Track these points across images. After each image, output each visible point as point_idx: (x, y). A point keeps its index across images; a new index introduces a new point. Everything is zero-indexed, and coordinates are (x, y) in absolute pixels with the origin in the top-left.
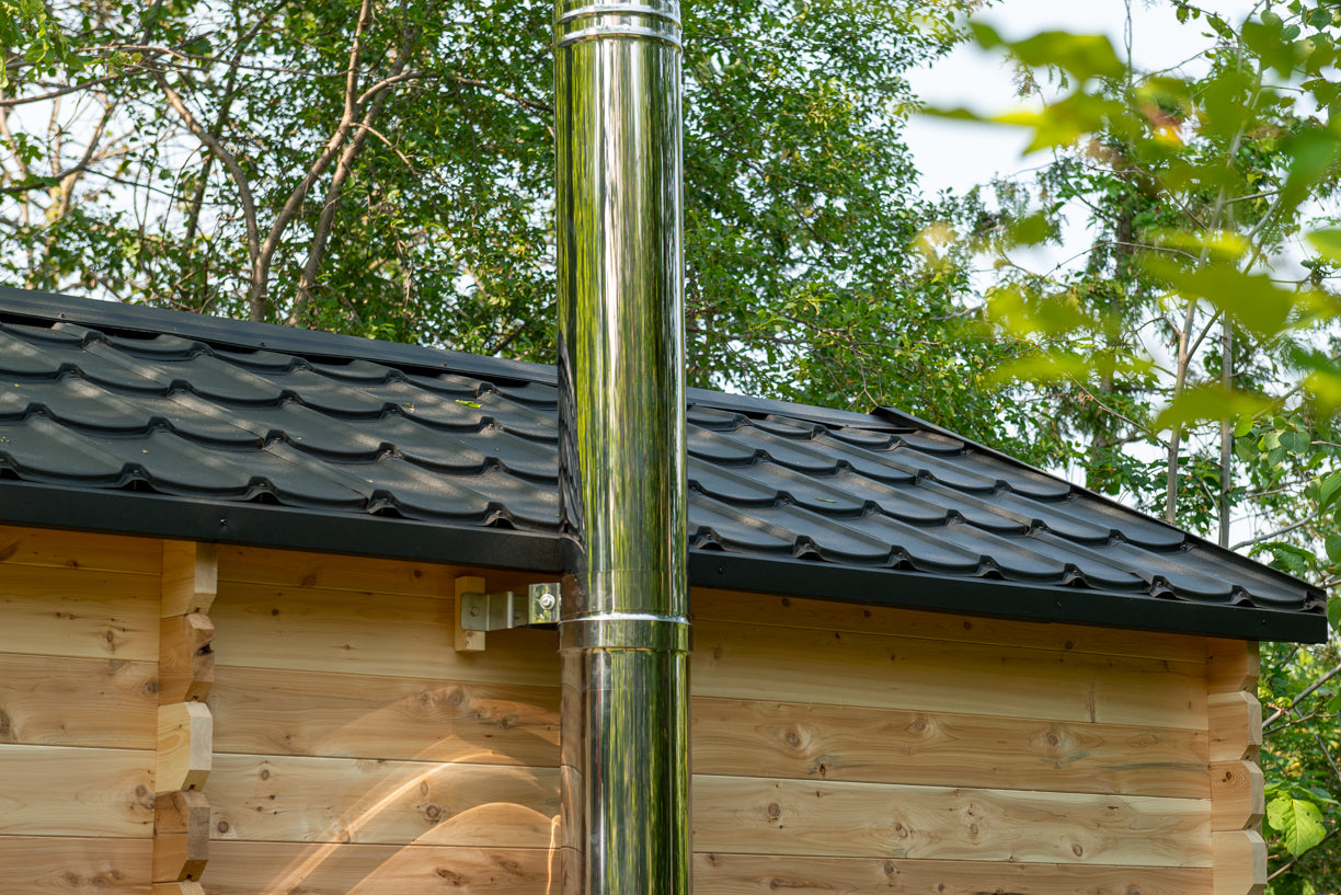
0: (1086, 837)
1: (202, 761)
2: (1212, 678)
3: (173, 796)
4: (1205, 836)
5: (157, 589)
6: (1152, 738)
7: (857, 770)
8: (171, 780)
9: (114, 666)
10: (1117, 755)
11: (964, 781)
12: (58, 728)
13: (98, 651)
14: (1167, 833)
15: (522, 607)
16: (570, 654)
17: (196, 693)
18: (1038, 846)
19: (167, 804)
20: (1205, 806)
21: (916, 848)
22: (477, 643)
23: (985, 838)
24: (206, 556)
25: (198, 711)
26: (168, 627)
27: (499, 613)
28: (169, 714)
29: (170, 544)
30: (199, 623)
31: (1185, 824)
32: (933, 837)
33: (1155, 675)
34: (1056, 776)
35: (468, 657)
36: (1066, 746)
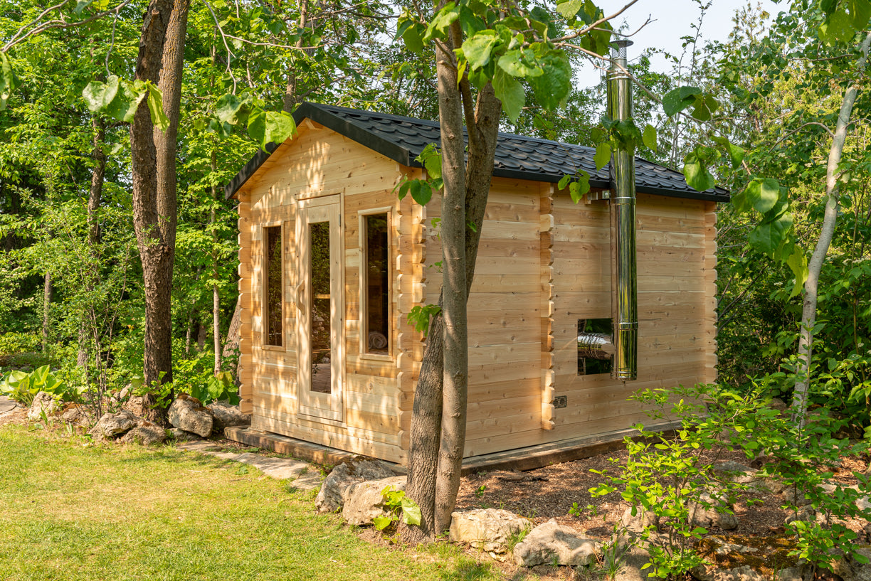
0: (685, 242)
1: (552, 225)
2: (706, 209)
3: (546, 232)
4: (704, 242)
5: (539, 192)
6: (695, 222)
7: (648, 228)
8: (547, 229)
9: (533, 207)
10: (690, 225)
11: (665, 230)
12: (525, 219)
13: (531, 204)
14: (698, 241)
15: (600, 195)
16: (613, 205)
17: (550, 212)
18: (676, 244)
19: (546, 233)
20: (704, 236)
21: (657, 244)
22: (590, 202)
23: (668, 242)
24: (552, 185)
25: (551, 216)
26: (542, 200)
27: (594, 196)
28: (543, 217)
29: (542, 183)
30: (551, 199)
31: (701, 239)
32: (660, 242)
33: (695, 209)
34: (680, 230)
35: (587, 205)
36: (682, 223)
